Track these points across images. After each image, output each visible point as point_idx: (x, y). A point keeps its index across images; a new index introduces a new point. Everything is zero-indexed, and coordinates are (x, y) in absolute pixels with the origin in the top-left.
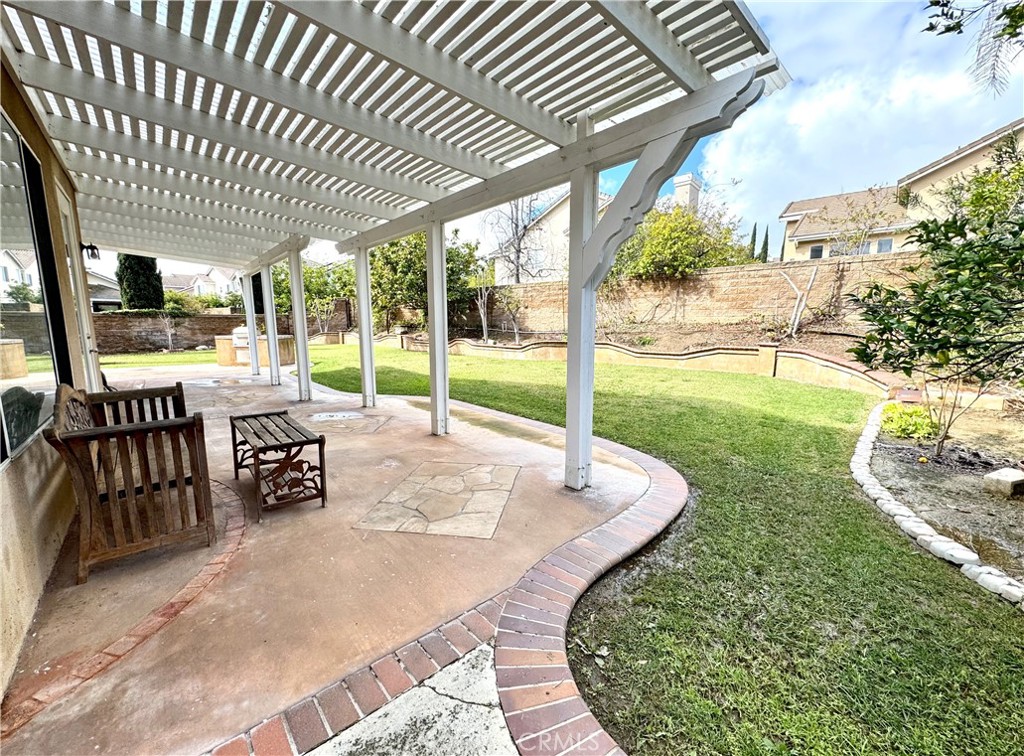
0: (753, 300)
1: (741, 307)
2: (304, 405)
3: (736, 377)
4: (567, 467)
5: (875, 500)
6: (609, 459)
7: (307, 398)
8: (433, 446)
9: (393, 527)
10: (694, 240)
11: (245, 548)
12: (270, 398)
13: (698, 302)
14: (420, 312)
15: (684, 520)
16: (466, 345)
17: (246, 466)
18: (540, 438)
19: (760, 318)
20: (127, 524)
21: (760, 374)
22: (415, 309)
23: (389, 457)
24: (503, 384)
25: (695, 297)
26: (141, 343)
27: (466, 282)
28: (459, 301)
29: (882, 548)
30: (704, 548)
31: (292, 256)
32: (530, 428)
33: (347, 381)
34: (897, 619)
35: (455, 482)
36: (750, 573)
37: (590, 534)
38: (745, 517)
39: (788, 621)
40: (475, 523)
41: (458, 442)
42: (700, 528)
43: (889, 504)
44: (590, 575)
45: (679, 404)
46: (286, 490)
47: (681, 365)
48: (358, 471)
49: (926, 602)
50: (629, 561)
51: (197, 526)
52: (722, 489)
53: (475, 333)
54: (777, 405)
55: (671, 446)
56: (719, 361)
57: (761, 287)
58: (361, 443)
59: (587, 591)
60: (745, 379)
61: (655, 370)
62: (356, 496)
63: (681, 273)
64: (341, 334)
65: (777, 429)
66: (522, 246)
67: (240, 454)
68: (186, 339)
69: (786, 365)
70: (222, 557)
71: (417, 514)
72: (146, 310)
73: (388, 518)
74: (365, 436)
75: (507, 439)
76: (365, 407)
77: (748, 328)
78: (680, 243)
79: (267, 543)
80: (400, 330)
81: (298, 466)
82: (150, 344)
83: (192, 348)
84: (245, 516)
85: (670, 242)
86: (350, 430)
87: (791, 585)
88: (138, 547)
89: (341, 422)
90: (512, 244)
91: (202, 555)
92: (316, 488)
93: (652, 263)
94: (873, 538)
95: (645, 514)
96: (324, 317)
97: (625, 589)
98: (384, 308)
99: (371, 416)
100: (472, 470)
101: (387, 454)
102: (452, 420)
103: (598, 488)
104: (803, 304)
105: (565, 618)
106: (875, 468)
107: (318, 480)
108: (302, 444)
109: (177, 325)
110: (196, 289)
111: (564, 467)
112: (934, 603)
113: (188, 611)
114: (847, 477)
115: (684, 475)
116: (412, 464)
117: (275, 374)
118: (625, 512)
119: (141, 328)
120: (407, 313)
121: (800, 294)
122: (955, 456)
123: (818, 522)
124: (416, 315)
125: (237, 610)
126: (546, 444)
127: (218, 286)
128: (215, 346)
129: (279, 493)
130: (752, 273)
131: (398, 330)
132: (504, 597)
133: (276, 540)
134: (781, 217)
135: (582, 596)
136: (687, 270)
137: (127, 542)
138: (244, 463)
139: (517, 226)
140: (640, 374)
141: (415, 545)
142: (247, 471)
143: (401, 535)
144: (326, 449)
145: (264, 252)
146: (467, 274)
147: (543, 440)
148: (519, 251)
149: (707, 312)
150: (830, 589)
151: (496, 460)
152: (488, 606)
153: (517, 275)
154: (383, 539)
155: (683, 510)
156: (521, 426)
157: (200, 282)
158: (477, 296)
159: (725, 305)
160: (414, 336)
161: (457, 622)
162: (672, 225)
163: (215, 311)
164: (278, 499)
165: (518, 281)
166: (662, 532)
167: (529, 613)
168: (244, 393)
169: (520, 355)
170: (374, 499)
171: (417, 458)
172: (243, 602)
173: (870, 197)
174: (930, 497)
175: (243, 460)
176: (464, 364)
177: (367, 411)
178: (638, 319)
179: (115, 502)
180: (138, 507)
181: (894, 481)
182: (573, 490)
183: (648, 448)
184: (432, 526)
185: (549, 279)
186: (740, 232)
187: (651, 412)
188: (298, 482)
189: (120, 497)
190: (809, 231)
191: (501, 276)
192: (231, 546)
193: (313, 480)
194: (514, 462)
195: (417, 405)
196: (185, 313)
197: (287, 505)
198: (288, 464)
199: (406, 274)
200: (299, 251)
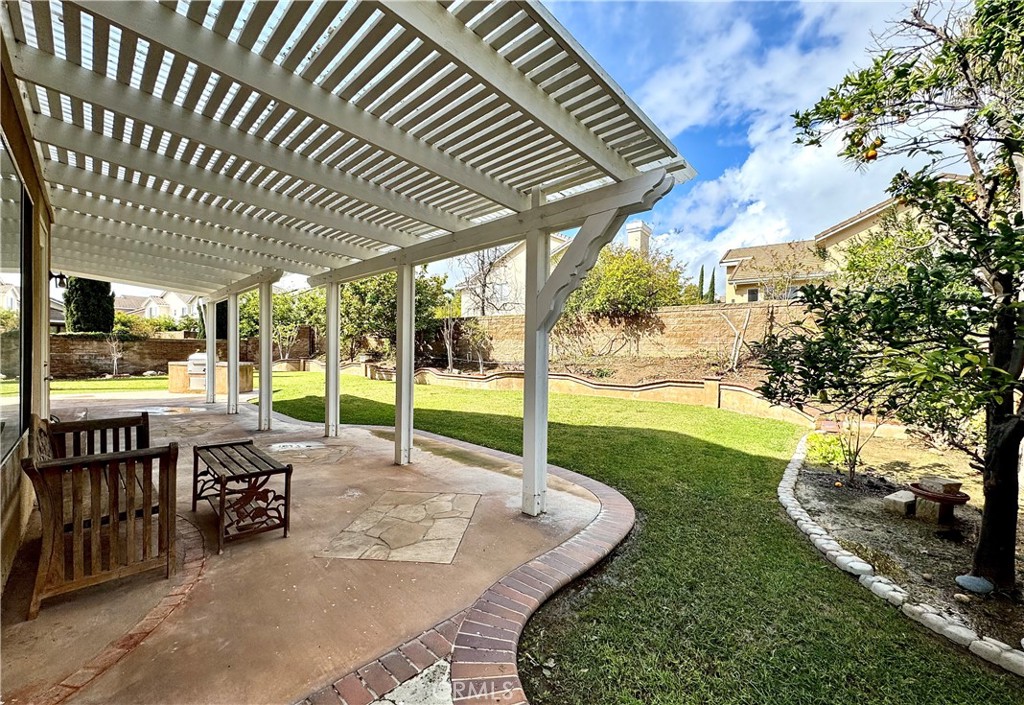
0: (698, 336)
1: (688, 343)
2: (264, 435)
3: (685, 408)
4: (524, 494)
5: (796, 521)
6: (565, 487)
7: (267, 428)
8: (396, 475)
9: (355, 555)
10: (644, 281)
11: (205, 579)
12: (227, 428)
13: (651, 338)
14: (386, 341)
15: (631, 542)
16: (432, 375)
17: (206, 498)
18: (501, 467)
19: (705, 353)
20: (88, 556)
21: (706, 406)
22: (380, 337)
23: (351, 487)
24: (466, 413)
25: (647, 333)
26: (82, 367)
27: (433, 314)
28: (426, 331)
29: (797, 563)
30: (646, 568)
31: (264, 288)
32: (492, 457)
33: (309, 410)
34: (803, 624)
35: (416, 511)
36: (684, 590)
37: (543, 556)
38: (684, 540)
39: (713, 629)
40: (437, 548)
41: (421, 471)
42: (643, 550)
43: (807, 524)
44: (542, 594)
45: (632, 434)
46: (248, 521)
47: (636, 396)
48: (320, 502)
49: (828, 608)
50: (578, 581)
51: (158, 557)
52: (665, 514)
53: (441, 363)
54: (719, 435)
55: (622, 474)
56: (670, 393)
57: (704, 325)
58: (324, 473)
59: (538, 609)
60: (693, 410)
61: (612, 400)
62: (319, 526)
63: (634, 310)
64: (302, 361)
65: (718, 457)
66: (488, 280)
67: (200, 485)
68: (133, 364)
69: (729, 397)
70: (182, 588)
71: (380, 542)
72: (93, 333)
73: (350, 546)
74: (328, 466)
75: (468, 468)
76: (326, 436)
77: (695, 363)
78: (631, 284)
79: (228, 574)
80: (366, 358)
81: (264, 496)
82: (92, 369)
83: (138, 373)
84: (204, 547)
85: (623, 283)
86: (311, 460)
87: (718, 597)
88: (94, 580)
89: (302, 452)
90: (477, 278)
91: (160, 587)
92: (279, 518)
93: (608, 300)
94: (791, 554)
95: (595, 538)
96: (286, 343)
97: (573, 608)
98: (348, 336)
99: (334, 446)
100: (435, 499)
101: (350, 484)
102: (415, 449)
103: (553, 514)
104: (741, 341)
105: (517, 634)
106: (798, 492)
107: (282, 509)
108: (269, 473)
109: (125, 349)
110: (147, 311)
111: (521, 495)
112: (833, 609)
113: (149, 641)
114: (774, 501)
115: (632, 501)
116: (376, 494)
117: (232, 402)
118: (576, 536)
119: (83, 352)
120: (372, 342)
121: (737, 333)
122: (865, 481)
123: (746, 541)
124: (382, 343)
125: (200, 639)
126: (506, 473)
127: (172, 308)
128: (167, 372)
129: (242, 523)
130: (696, 313)
131: (362, 358)
132: (462, 617)
133: (237, 570)
134: (721, 262)
135: (533, 615)
136: (639, 307)
137: (85, 574)
138: (203, 495)
139: (483, 262)
140: (598, 405)
141: (378, 572)
142: (206, 502)
143: (363, 562)
144: (293, 478)
145: (233, 282)
146: (434, 305)
147: (502, 470)
148: (485, 285)
149: (659, 347)
150: (751, 600)
151: (457, 489)
152: (447, 625)
153: (483, 308)
154: (346, 566)
155: (629, 533)
156: (482, 455)
157: (153, 305)
158: (443, 327)
159: (674, 340)
160: (378, 364)
161: (417, 641)
162: (624, 267)
163: (166, 335)
164: (240, 529)
165: (484, 314)
166: (609, 554)
167: (484, 630)
168: (198, 423)
169: (485, 386)
170: (336, 529)
171: (380, 487)
172: (206, 631)
173: (791, 251)
174: (842, 518)
175: (202, 491)
176: (428, 394)
177: (329, 441)
178: (596, 353)
179: (79, 531)
180: (101, 537)
181: (815, 504)
182: (529, 516)
183: (601, 476)
184: (393, 553)
185: (513, 312)
186: (687, 274)
187: (607, 441)
188: (261, 512)
189: (85, 527)
190: (744, 276)
191: (467, 307)
192: (190, 578)
193: (277, 510)
194: (474, 490)
195: (380, 434)
196: (135, 337)
197: (249, 535)
198: (254, 492)
199: (374, 304)
200: (270, 283)
